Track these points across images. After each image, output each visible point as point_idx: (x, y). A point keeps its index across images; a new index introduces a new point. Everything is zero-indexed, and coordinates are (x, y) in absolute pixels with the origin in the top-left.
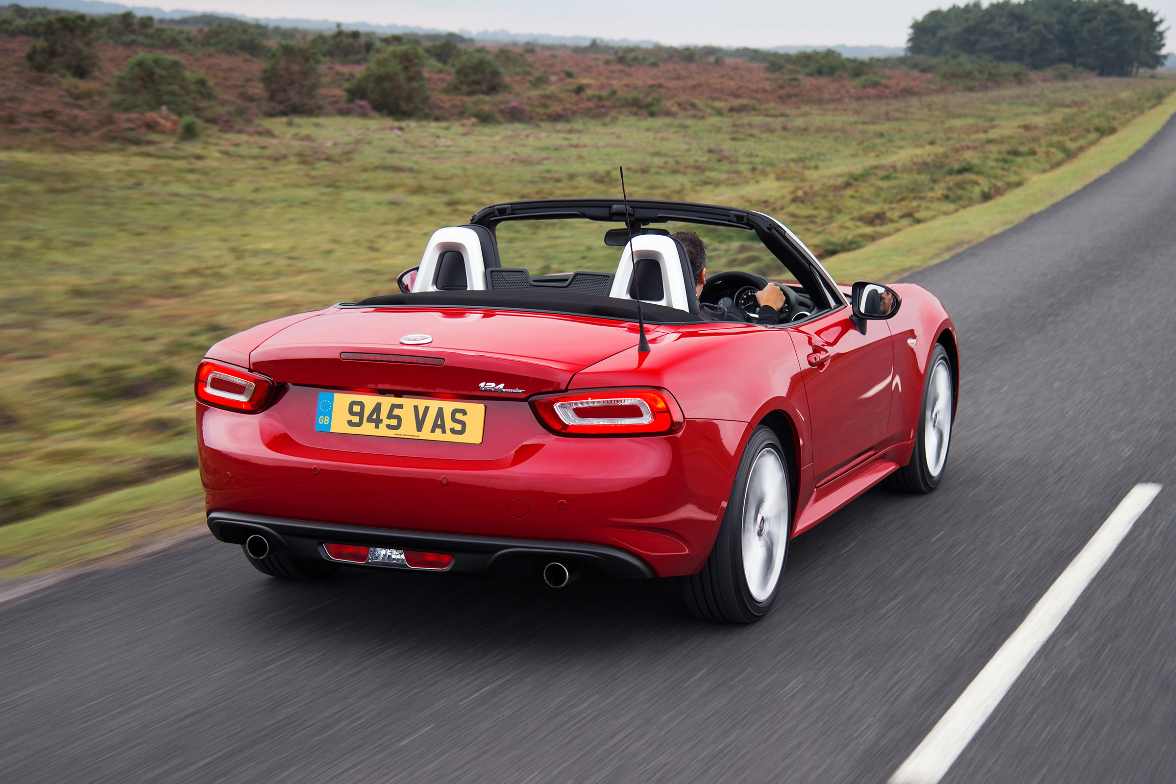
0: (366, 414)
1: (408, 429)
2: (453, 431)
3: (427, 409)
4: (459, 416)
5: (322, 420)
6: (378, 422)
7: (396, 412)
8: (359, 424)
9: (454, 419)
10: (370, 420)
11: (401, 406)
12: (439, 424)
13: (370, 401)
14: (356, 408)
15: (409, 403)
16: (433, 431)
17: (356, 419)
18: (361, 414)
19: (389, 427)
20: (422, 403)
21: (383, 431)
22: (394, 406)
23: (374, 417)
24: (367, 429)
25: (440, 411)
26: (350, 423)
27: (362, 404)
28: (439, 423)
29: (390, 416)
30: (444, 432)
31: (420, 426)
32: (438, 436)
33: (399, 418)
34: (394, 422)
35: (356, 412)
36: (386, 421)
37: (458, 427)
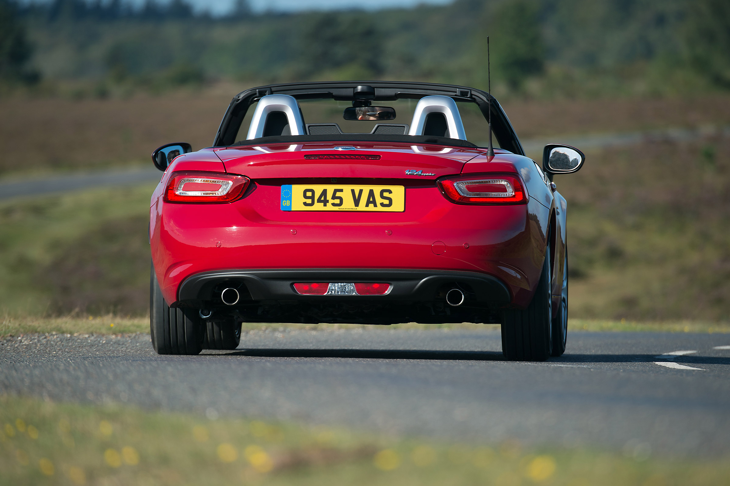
0: (317, 197)
1: (348, 205)
2: (382, 205)
3: (361, 191)
4: (386, 194)
5: (284, 204)
6: (325, 202)
7: (338, 194)
8: (312, 204)
9: (382, 197)
10: (319, 201)
11: (341, 190)
12: (371, 202)
13: (319, 189)
14: (309, 194)
15: (347, 188)
16: (367, 205)
17: (309, 201)
18: (312, 198)
19: (334, 205)
20: (357, 187)
21: (329, 207)
23: (323, 199)
24: (318, 207)
25: (371, 191)
26: (305, 204)
27: (312, 191)
29: (334, 197)
30: (375, 206)
31: (357, 202)
32: (371, 208)
33: (341, 199)
34: (337, 201)
36: (331, 201)
37: (386, 202)
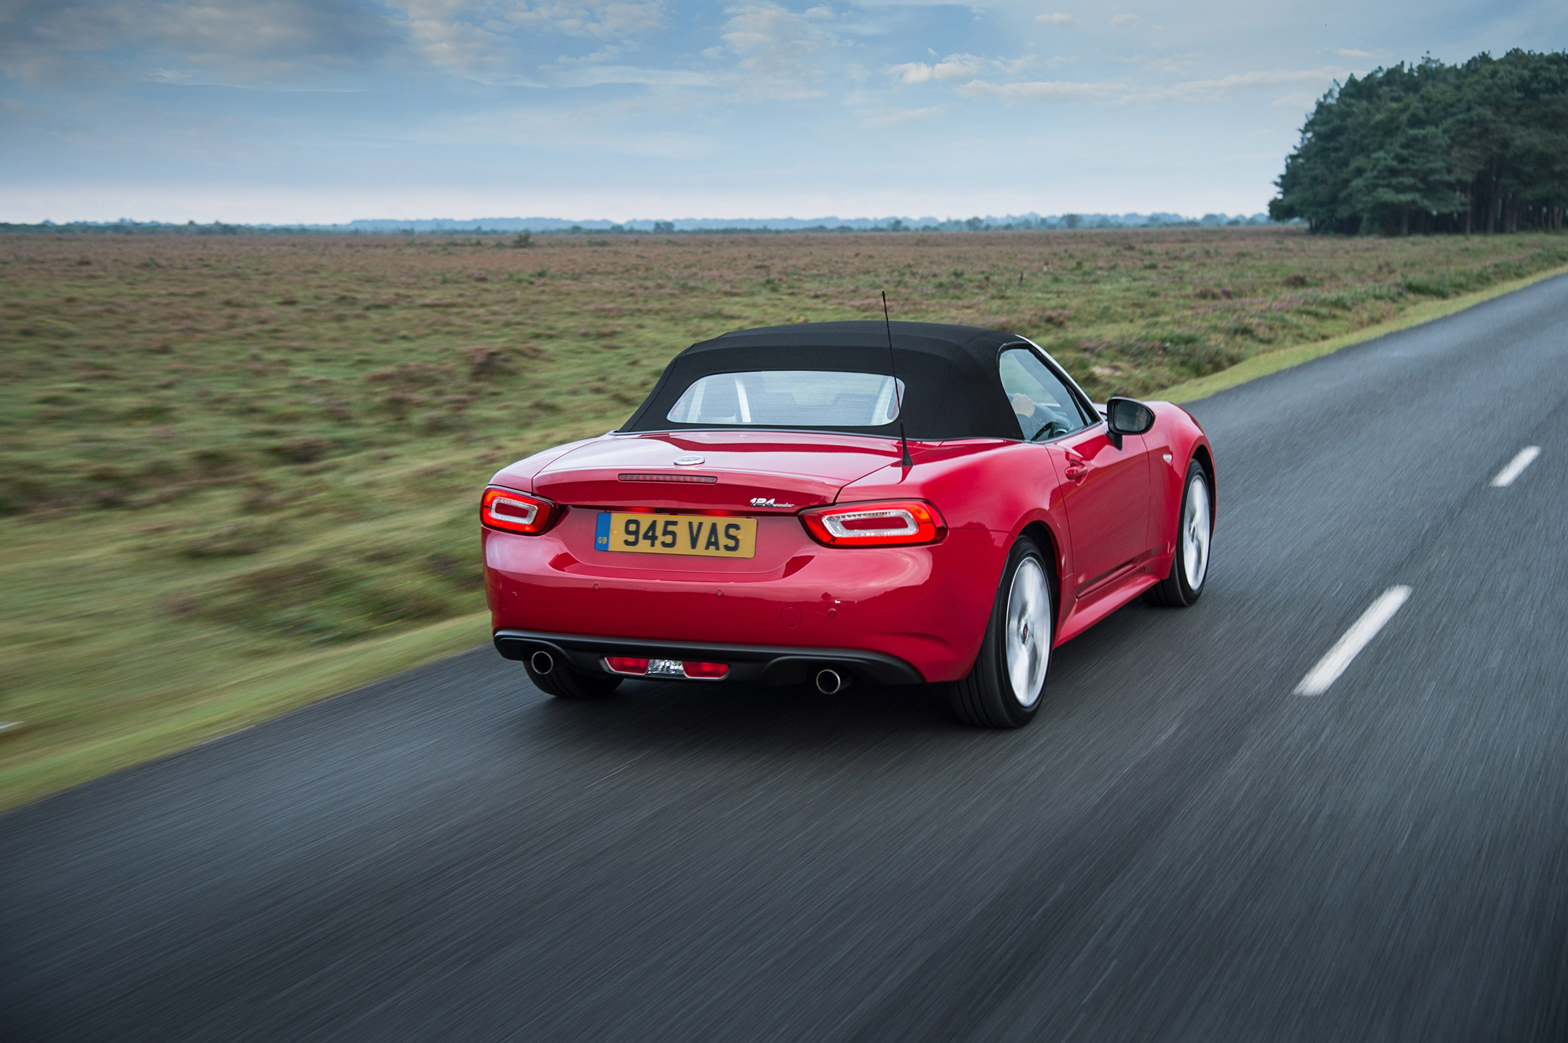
0: (642, 531)
1: (683, 546)
2: (727, 548)
3: (701, 524)
4: (732, 532)
6: (653, 538)
7: (670, 528)
8: (635, 543)
9: (728, 536)
10: (646, 537)
11: (675, 523)
12: (712, 542)
13: (645, 520)
14: (632, 527)
15: (683, 520)
16: (707, 548)
17: (632, 538)
18: (636, 533)
19: (664, 544)
20: (696, 519)
21: (658, 549)
22: (667, 523)
23: (650, 534)
24: (644, 546)
25: (714, 526)
26: (627, 543)
27: (637, 522)
28: (713, 540)
29: (665, 533)
30: (717, 549)
31: (694, 542)
32: (712, 551)
33: (673, 534)
34: (668, 539)
35: (631, 531)
36: (661, 538)
37: (732, 543)
